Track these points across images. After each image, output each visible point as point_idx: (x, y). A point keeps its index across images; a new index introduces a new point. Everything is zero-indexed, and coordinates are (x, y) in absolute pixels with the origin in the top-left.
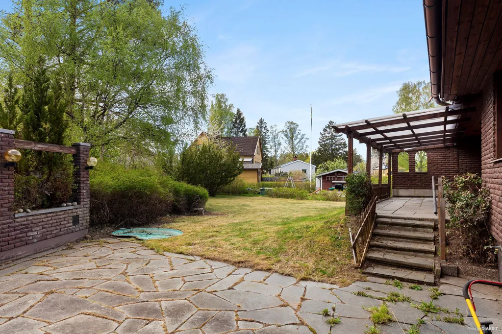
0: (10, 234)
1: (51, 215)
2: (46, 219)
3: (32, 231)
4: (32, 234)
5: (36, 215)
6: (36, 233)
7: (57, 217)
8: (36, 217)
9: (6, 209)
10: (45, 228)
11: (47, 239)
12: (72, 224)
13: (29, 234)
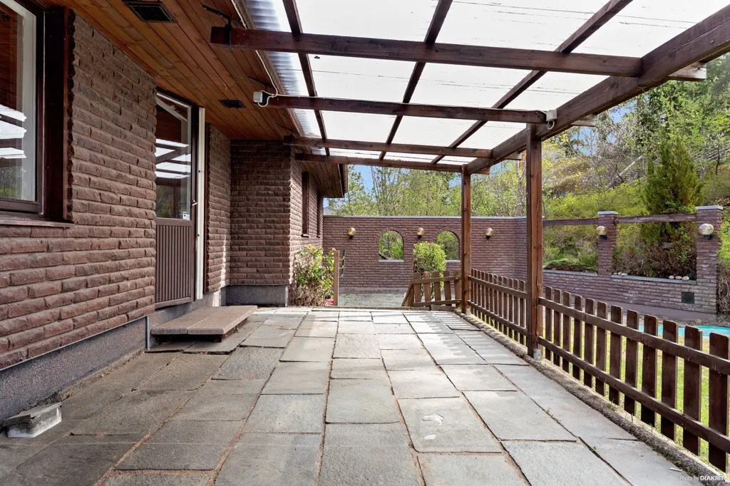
0: (609, 289)
1: (649, 283)
2: (643, 286)
3: (627, 292)
4: (627, 295)
5: (631, 280)
6: (631, 295)
7: (656, 287)
8: (631, 282)
9: (605, 270)
10: (641, 294)
11: (644, 304)
12: (680, 300)
13: (625, 294)
